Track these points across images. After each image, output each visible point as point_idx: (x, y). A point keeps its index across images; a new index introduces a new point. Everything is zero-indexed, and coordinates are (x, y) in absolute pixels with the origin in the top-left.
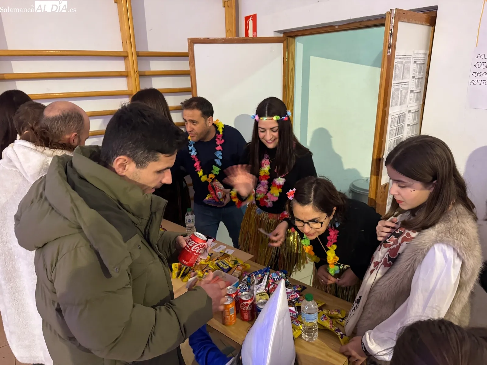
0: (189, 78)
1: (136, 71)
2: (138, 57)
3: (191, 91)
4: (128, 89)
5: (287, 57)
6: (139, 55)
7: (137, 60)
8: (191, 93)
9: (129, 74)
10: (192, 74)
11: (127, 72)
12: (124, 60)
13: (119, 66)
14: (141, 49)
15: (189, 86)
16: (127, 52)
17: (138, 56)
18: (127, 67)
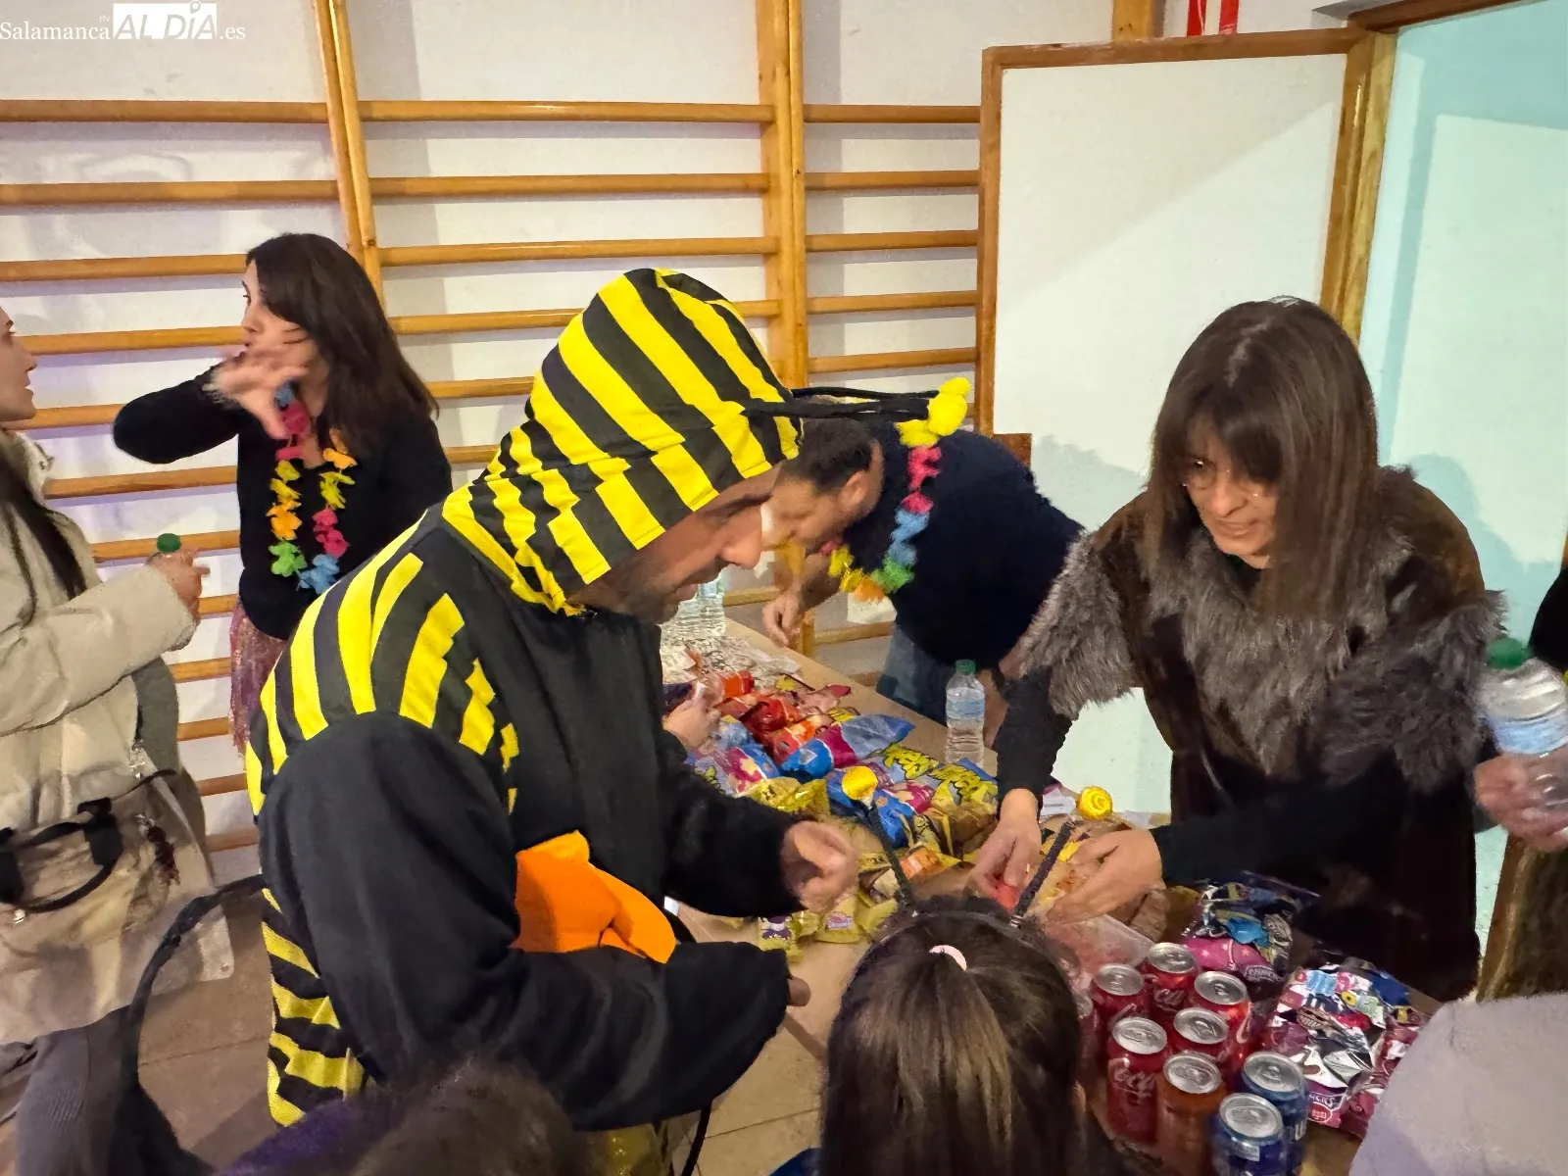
0: (975, 198)
1: (798, 172)
2: (807, 124)
3: (974, 244)
4: (765, 232)
5: (1357, 108)
6: (812, 118)
7: (805, 137)
8: (974, 248)
9: (773, 184)
10: (986, 180)
11: (766, 176)
12: (761, 137)
13: (740, 156)
14: (818, 98)
15: (970, 223)
16: (772, 108)
17: (807, 120)
18: (767, 159)
